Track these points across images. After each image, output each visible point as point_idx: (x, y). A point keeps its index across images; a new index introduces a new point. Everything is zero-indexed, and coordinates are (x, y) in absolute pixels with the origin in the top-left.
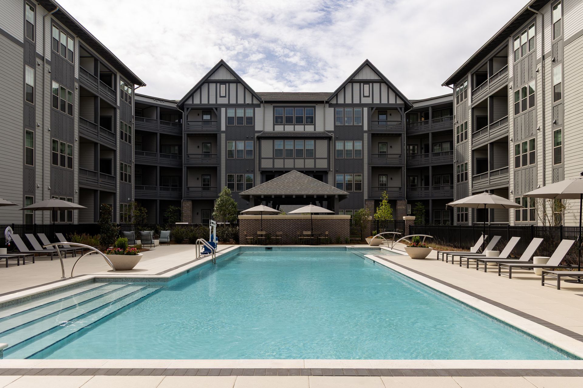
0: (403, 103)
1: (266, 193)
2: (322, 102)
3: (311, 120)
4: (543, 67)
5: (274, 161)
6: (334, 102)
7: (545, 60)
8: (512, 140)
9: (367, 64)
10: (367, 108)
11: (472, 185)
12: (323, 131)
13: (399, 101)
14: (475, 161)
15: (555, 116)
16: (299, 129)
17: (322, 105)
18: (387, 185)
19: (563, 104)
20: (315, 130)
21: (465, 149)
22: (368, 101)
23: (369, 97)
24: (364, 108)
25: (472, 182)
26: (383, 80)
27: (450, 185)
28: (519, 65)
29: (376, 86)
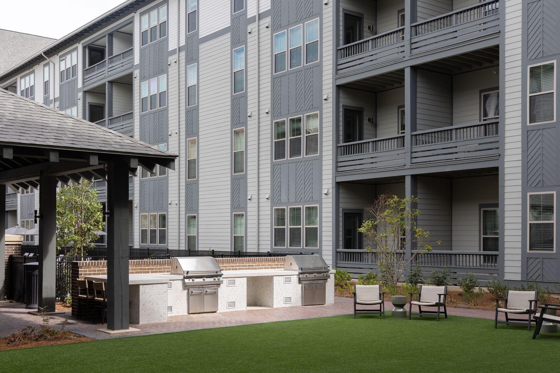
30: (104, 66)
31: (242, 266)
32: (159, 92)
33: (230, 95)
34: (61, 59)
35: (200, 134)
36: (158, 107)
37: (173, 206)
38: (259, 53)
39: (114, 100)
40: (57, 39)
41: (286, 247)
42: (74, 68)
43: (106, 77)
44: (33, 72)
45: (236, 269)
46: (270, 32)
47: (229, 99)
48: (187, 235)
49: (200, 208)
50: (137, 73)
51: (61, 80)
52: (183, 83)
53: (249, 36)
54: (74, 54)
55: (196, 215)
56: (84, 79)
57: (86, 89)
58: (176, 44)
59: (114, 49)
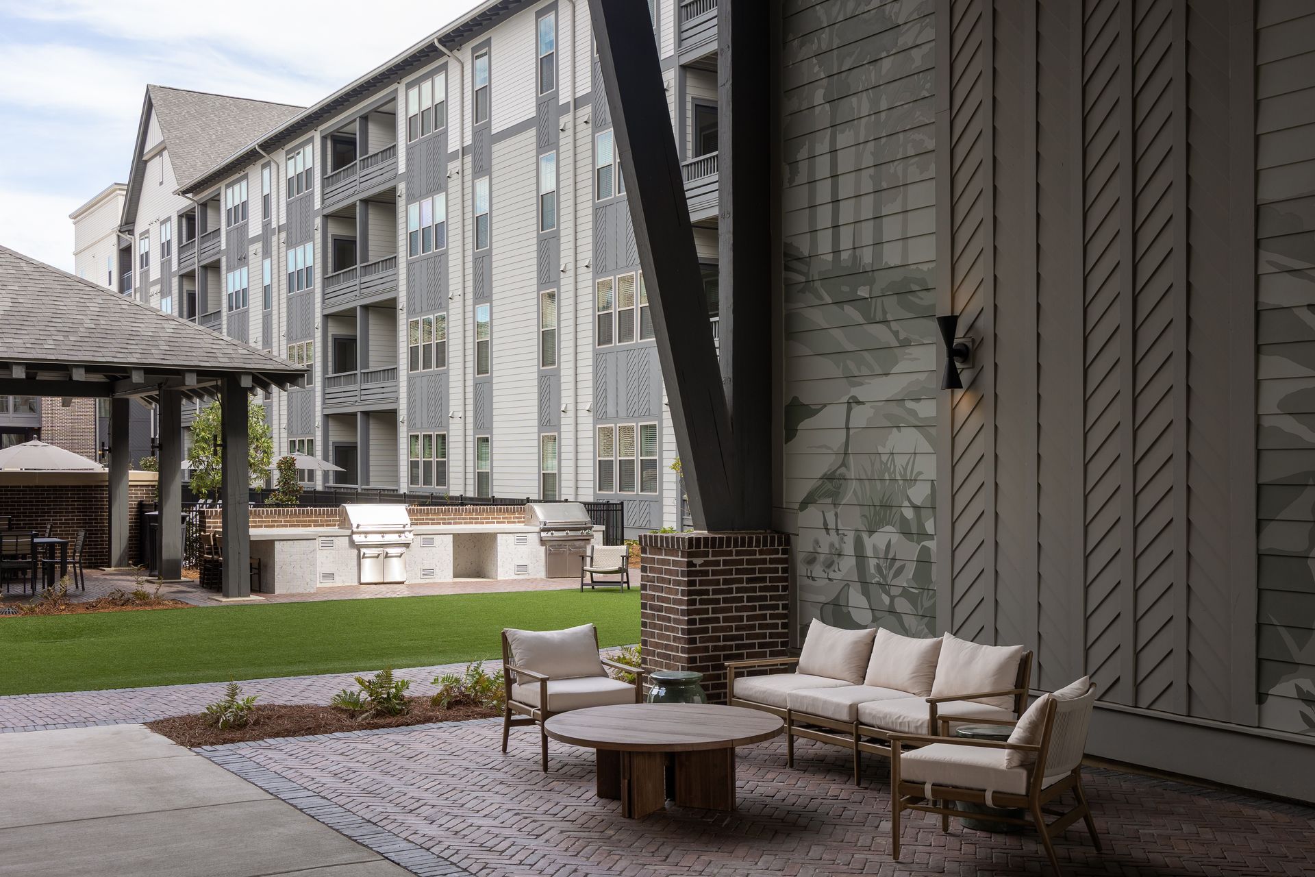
30: (355, 173)
31: (459, 519)
32: (435, 223)
33: (535, 234)
34: (288, 157)
35: (494, 297)
36: (420, 254)
37: (456, 420)
38: (575, 166)
39: (370, 232)
40: (306, 106)
41: (614, 493)
42: (309, 172)
43: (356, 193)
44: (246, 177)
45: (450, 523)
46: (589, 131)
47: (535, 241)
48: (477, 471)
49: (495, 425)
50: (402, 188)
51: (289, 195)
52: (468, 209)
53: (562, 135)
54: (309, 149)
55: (488, 436)
56: (323, 194)
57: (327, 211)
58: (459, 142)
59: (370, 142)
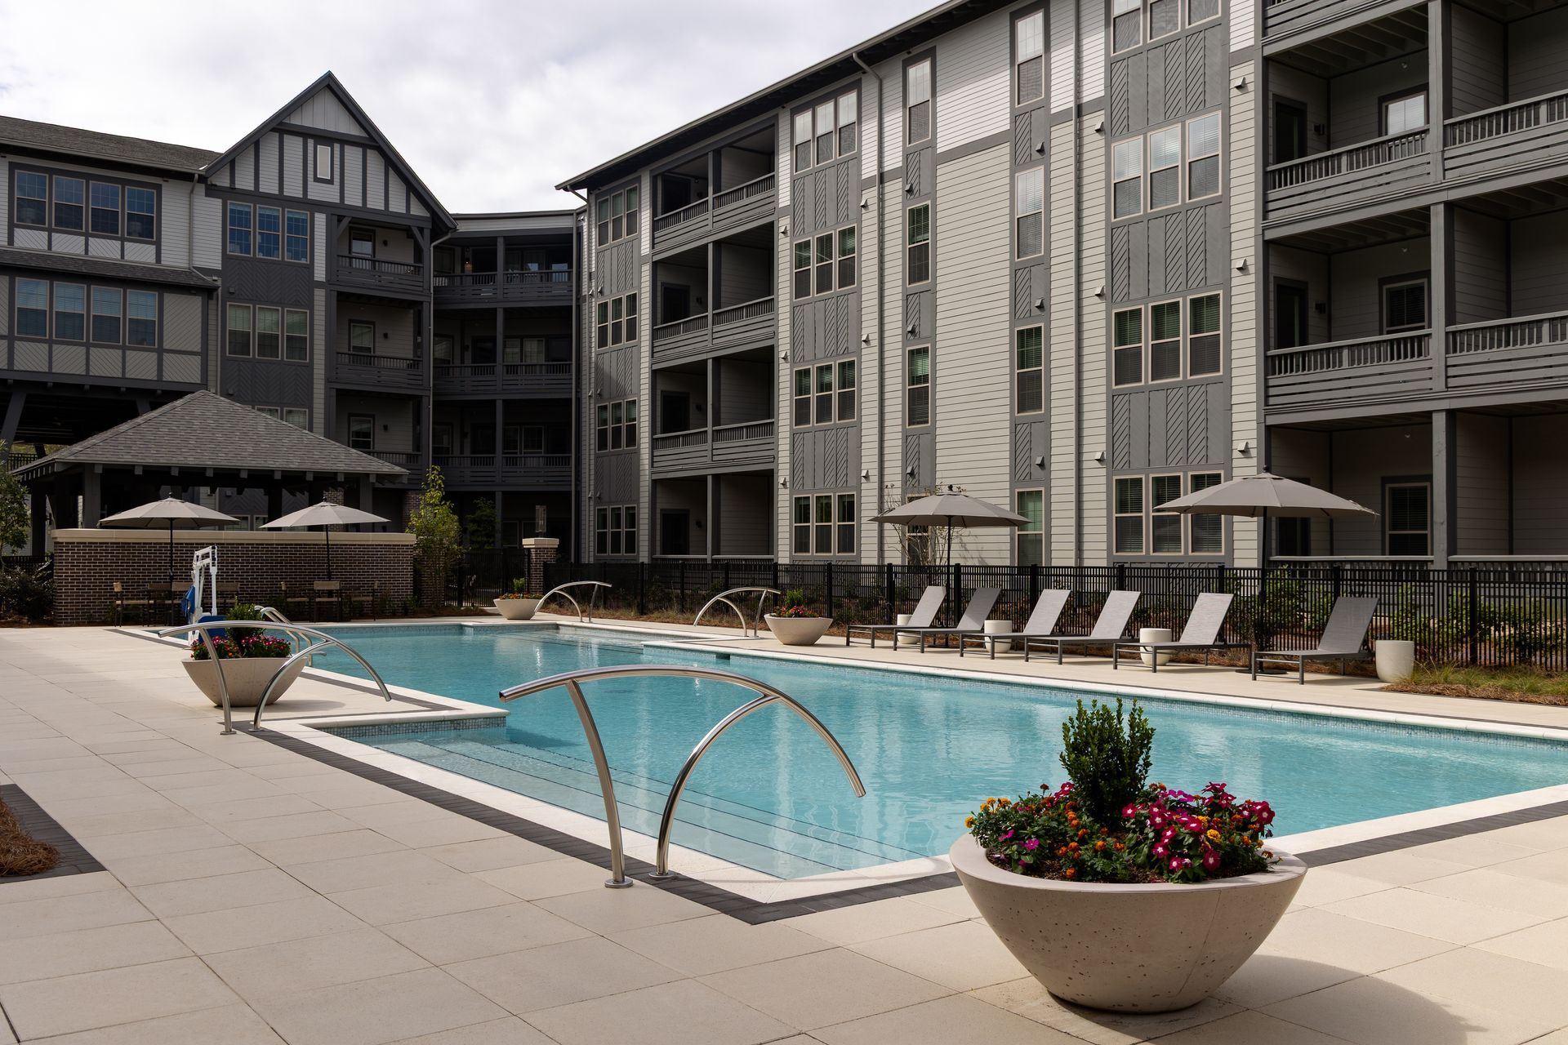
0: (428, 215)
1: (149, 461)
2: (186, 177)
3: (147, 229)
4: (881, 199)
5: (162, 359)
6: (223, 181)
7: (886, 184)
8: (785, 358)
9: (329, 87)
10: (324, 216)
11: (652, 459)
12: (187, 266)
13: (417, 210)
14: (659, 398)
15: (913, 315)
16: (105, 249)
17: (188, 185)
18: (373, 445)
19: (932, 291)
20: (158, 259)
21: (632, 363)
22: (330, 194)
23: (333, 184)
24: (317, 215)
25: (652, 452)
26: (373, 142)
27: (543, 455)
28: (809, 181)
29: (353, 155)
